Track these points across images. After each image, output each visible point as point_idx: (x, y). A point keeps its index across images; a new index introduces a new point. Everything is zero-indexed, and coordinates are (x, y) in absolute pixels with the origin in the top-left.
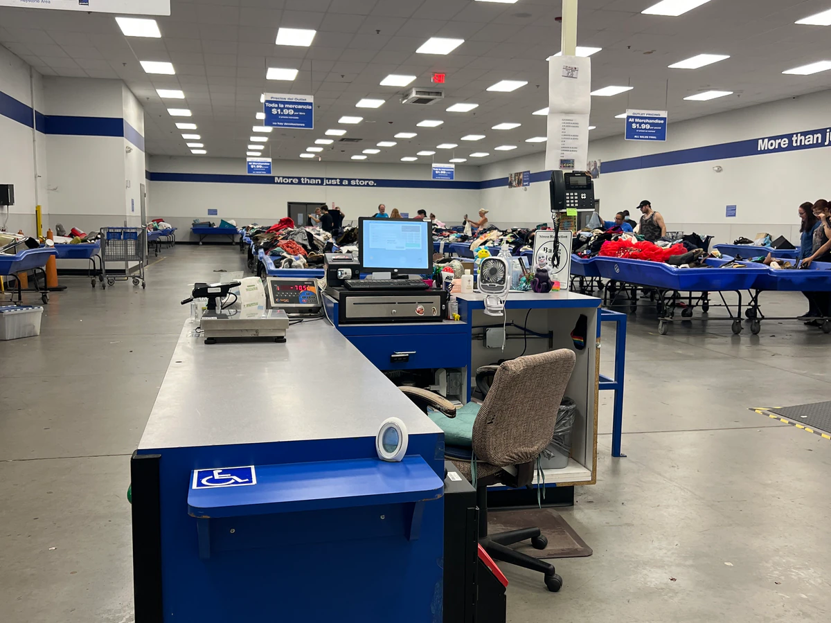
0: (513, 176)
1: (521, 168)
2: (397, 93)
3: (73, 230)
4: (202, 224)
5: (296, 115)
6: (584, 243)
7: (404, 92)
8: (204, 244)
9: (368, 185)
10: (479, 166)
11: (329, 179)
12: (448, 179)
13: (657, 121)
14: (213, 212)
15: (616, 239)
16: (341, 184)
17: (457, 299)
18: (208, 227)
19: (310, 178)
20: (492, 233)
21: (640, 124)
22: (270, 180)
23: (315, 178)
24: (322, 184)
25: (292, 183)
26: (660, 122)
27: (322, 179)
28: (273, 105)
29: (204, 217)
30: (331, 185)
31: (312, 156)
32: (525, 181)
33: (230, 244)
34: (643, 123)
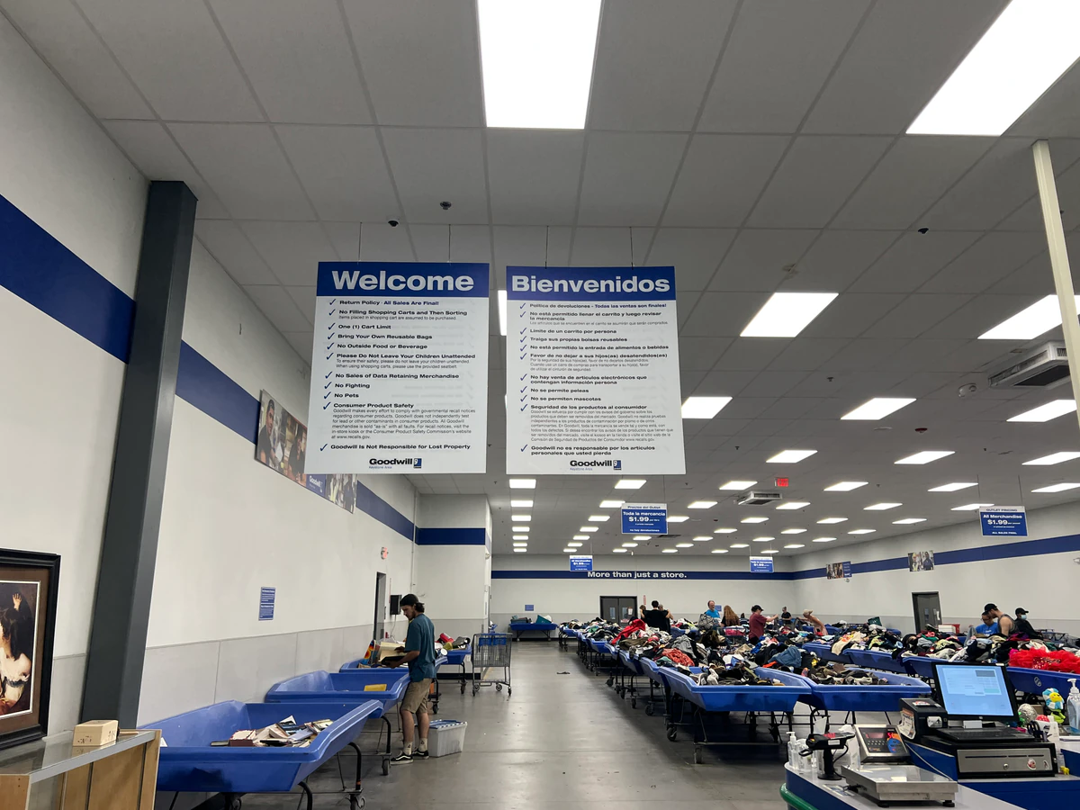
0: (831, 566)
1: (840, 558)
2: (733, 496)
3: (442, 636)
4: (520, 620)
5: (651, 522)
6: (984, 651)
7: (742, 495)
8: (522, 640)
9: (678, 578)
10: (792, 557)
11: (639, 572)
12: (767, 571)
13: (1014, 517)
14: (529, 608)
15: (1024, 647)
16: (652, 578)
17: (1062, 750)
18: (525, 623)
19: (621, 572)
20: (855, 635)
21: (997, 520)
22: (583, 575)
23: (626, 572)
24: (633, 578)
25: (604, 577)
26: (1018, 517)
27: (633, 573)
28: (630, 514)
29: (521, 613)
30: (642, 578)
31: (625, 551)
32: (847, 573)
33: (545, 640)
34: (1000, 519)
